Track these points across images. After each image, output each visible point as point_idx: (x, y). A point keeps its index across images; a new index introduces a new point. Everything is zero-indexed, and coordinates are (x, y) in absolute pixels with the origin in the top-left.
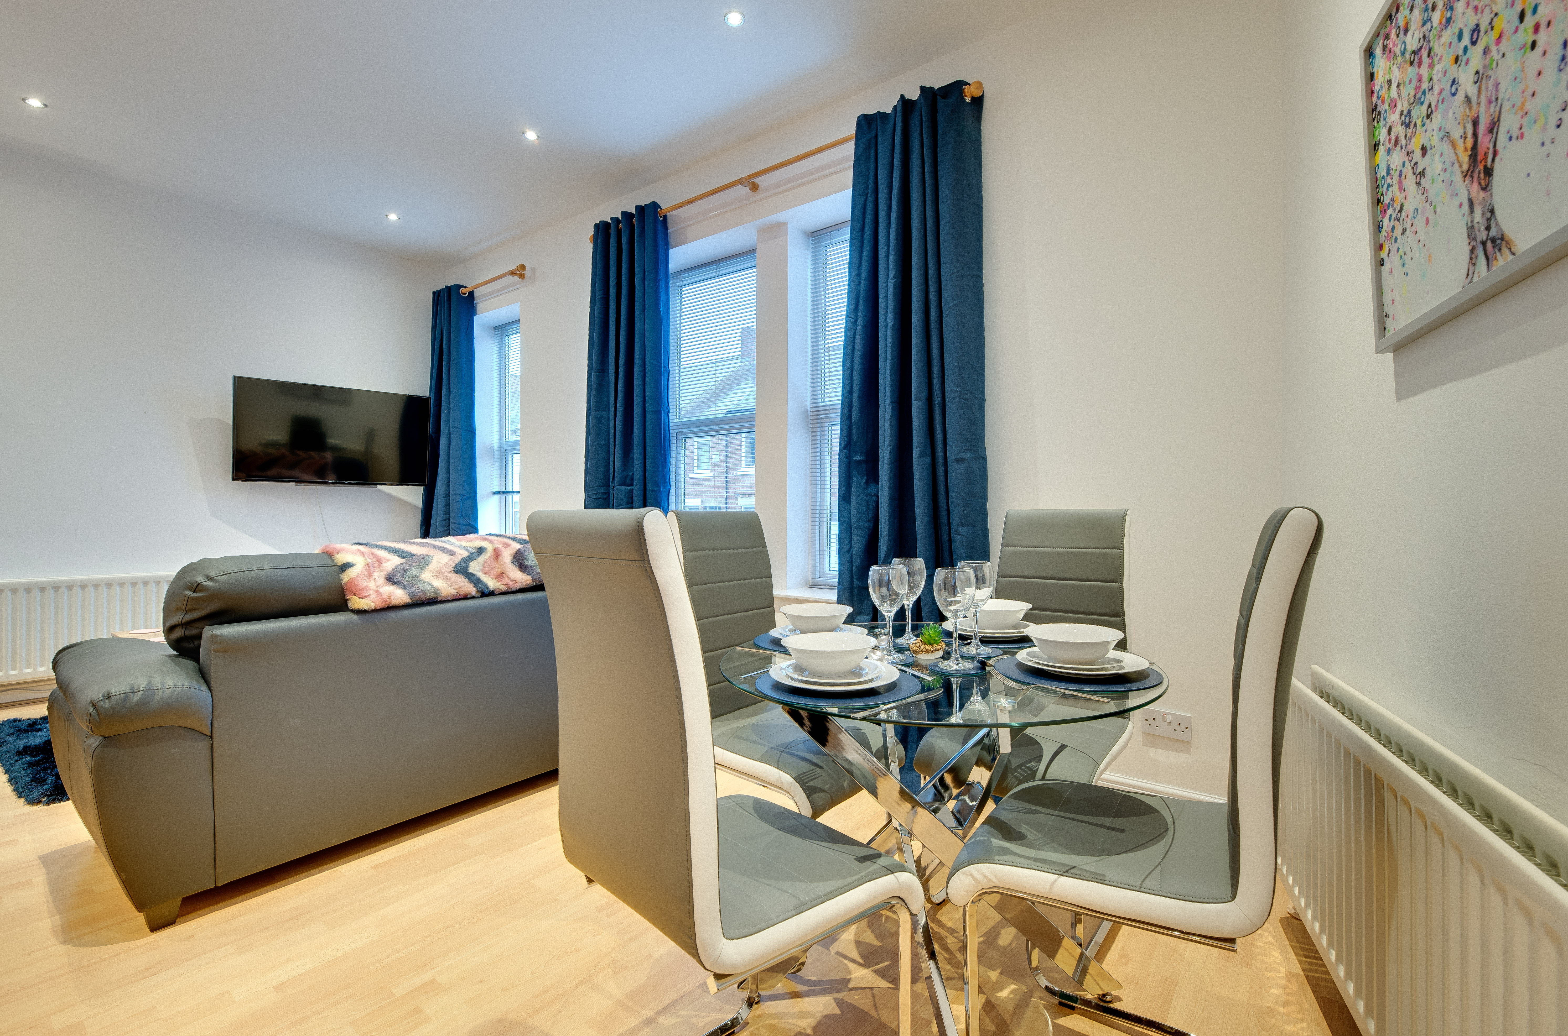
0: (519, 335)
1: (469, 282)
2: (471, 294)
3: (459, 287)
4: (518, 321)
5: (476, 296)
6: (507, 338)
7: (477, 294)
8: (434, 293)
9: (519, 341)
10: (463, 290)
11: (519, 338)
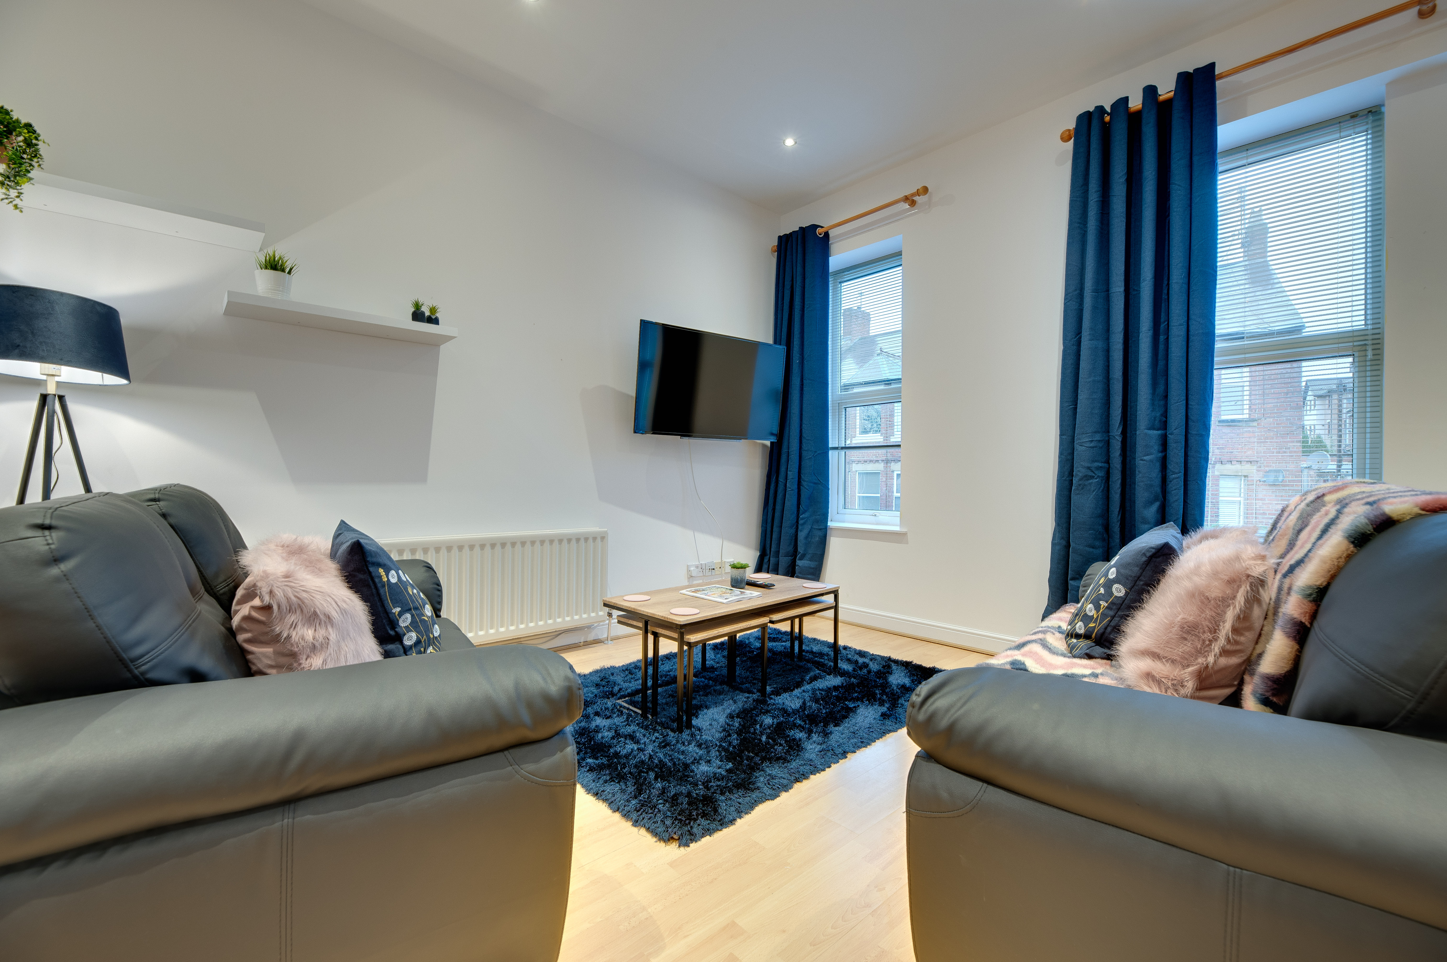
0: (900, 268)
1: (825, 222)
2: (827, 235)
3: (815, 227)
4: (899, 254)
5: (831, 236)
6: (840, 286)
7: (832, 233)
8: (780, 238)
9: (901, 274)
10: (819, 230)
11: (901, 271)
